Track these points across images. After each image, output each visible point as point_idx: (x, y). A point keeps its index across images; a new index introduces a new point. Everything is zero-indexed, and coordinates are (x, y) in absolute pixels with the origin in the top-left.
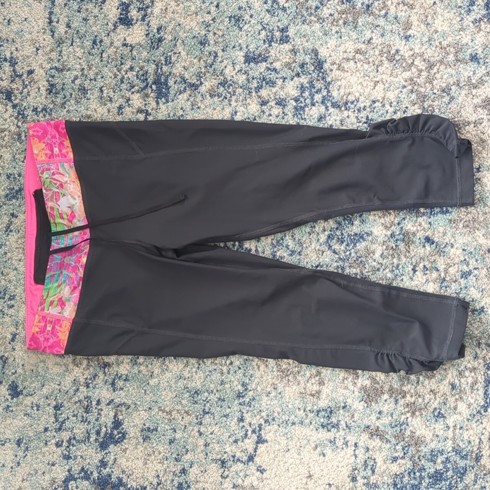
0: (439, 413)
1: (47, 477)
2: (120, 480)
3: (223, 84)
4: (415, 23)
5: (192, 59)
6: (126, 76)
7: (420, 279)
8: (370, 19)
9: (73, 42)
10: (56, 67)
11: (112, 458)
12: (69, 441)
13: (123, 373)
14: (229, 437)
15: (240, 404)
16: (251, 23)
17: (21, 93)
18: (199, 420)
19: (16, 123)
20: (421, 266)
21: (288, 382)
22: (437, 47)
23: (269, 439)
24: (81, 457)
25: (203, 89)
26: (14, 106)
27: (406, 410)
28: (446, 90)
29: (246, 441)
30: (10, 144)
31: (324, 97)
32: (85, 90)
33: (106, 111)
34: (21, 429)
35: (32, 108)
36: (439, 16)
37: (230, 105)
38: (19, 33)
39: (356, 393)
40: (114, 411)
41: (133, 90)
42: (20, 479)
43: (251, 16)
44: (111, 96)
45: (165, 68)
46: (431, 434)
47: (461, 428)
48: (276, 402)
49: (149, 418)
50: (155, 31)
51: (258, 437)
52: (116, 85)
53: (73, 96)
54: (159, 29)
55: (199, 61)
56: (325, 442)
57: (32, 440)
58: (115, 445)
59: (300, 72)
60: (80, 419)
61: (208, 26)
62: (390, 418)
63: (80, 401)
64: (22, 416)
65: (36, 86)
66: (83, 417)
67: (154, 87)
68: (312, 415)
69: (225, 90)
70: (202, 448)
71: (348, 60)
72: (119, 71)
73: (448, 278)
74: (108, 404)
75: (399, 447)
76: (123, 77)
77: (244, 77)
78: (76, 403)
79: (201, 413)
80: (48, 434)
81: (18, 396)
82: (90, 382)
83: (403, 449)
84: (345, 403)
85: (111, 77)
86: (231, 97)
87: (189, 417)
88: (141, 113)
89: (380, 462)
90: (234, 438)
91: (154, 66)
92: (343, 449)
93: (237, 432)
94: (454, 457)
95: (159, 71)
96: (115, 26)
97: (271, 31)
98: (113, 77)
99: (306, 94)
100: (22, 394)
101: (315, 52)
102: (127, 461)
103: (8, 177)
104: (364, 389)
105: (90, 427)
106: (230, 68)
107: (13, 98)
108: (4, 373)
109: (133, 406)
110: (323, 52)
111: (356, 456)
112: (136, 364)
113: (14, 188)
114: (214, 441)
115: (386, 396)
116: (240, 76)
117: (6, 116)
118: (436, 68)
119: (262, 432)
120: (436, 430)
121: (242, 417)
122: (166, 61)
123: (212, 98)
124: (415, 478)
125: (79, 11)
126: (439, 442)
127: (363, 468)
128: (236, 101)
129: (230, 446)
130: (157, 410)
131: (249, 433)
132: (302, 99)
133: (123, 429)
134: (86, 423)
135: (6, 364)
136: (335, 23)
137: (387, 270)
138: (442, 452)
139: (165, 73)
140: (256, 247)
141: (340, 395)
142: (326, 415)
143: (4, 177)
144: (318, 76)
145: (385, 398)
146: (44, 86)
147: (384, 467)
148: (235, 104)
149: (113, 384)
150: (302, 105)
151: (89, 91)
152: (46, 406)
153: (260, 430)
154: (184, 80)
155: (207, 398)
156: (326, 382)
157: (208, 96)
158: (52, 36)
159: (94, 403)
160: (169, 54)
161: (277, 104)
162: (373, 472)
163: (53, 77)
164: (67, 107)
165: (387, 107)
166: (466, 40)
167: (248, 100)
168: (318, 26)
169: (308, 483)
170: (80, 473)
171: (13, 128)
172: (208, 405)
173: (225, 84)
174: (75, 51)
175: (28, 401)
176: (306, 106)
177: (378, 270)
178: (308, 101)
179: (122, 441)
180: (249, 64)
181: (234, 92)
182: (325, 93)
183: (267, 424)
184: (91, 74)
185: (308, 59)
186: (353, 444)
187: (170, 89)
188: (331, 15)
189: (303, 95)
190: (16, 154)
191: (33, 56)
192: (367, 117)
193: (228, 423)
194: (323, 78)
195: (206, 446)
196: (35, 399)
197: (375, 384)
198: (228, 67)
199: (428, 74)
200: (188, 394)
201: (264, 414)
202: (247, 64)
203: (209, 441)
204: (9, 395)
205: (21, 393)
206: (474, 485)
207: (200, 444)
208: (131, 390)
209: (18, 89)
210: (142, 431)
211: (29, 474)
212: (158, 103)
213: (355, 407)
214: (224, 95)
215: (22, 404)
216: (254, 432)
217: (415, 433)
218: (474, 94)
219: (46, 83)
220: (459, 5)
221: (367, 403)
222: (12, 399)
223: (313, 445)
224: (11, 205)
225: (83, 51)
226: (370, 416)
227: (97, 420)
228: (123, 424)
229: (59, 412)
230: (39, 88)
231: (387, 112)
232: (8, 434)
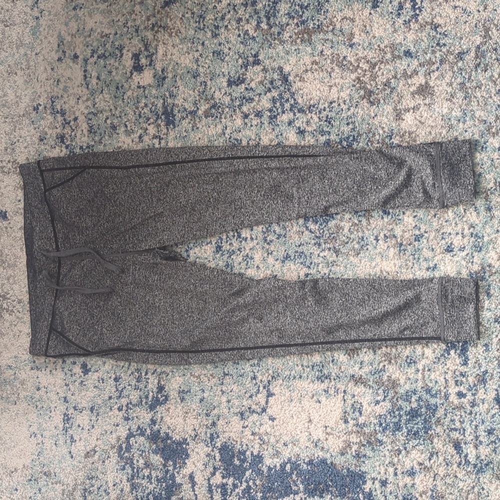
0: (411, 360)
1: (114, 436)
2: (167, 434)
3: (214, 106)
4: (357, 33)
5: (189, 91)
6: (143, 112)
7: (382, 247)
8: (321, 36)
9: (102, 91)
10: (92, 112)
11: (159, 416)
12: (127, 406)
14: (245, 393)
15: (251, 366)
16: (231, 54)
17: (70, 136)
18: (221, 381)
20: (382, 235)
22: (376, 49)
23: (276, 392)
24: (137, 417)
25: (200, 112)
26: (67, 147)
27: (383, 359)
28: (387, 84)
29: (259, 395)
31: (291, 105)
32: (114, 127)
33: (130, 141)
34: (92, 399)
35: (79, 147)
36: (375, 24)
37: (221, 122)
38: (65, 89)
40: (157, 378)
41: (149, 122)
42: (95, 439)
43: (230, 49)
44: (133, 129)
45: (169, 101)
46: (404, 377)
47: (429, 370)
49: (184, 382)
50: (160, 73)
51: (267, 391)
52: (136, 120)
53: (107, 133)
54: (163, 70)
55: (194, 91)
56: (320, 391)
57: (101, 407)
58: (161, 406)
59: (271, 88)
60: (134, 387)
61: (197, 61)
62: (371, 367)
63: (132, 373)
64: (93, 388)
65: (80, 129)
66: (136, 385)
67: (163, 117)
68: (308, 369)
69: (216, 111)
70: (226, 404)
71: (307, 71)
72: (136, 109)
73: (404, 243)
74: (153, 373)
75: (381, 391)
76: (141, 113)
77: (229, 98)
78: (130, 375)
79: (222, 375)
80: (112, 401)
81: (88, 373)
83: (384, 393)
84: (333, 357)
86: (221, 116)
87: (213, 379)
88: (155, 139)
89: (365, 406)
90: (249, 394)
91: (161, 100)
92: (334, 396)
93: (251, 389)
94: (425, 396)
95: (166, 104)
96: (132, 74)
97: (246, 58)
98: (133, 114)
99: (278, 104)
100: (91, 371)
101: (281, 69)
102: (171, 419)
105: (141, 393)
106: (217, 92)
107: (65, 141)
109: (171, 374)
110: (287, 69)
111: (345, 400)
114: (234, 397)
115: (365, 349)
116: (226, 98)
118: (377, 67)
119: (271, 387)
120: (409, 374)
121: (255, 376)
122: (170, 96)
123: (207, 118)
124: (395, 417)
125: (105, 67)
126: (412, 384)
127: (352, 410)
128: (225, 118)
129: (246, 400)
130: (189, 376)
131: (261, 388)
132: (274, 109)
133: (165, 392)
134: (138, 391)
136: (294, 43)
137: (355, 242)
138: (415, 392)
139: (170, 104)
140: (251, 235)
142: (320, 369)
144: (285, 88)
145: (365, 351)
146: (86, 128)
147: (370, 409)
148: (225, 121)
150: (276, 114)
151: (117, 128)
152: (108, 379)
153: (269, 385)
154: (185, 110)
157: (203, 117)
158: (87, 88)
159: (143, 374)
160: (171, 89)
161: (255, 116)
162: (361, 413)
164: (103, 142)
165: (342, 106)
166: (399, 39)
167: (234, 116)
168: (281, 47)
169: (310, 427)
170: (137, 431)
174: (104, 98)
175: (95, 376)
176: (278, 114)
177: (347, 243)
178: (280, 110)
179: (166, 403)
181: (223, 111)
182: (292, 102)
183: (274, 380)
184: (117, 113)
185: (276, 76)
186: (343, 391)
187: (176, 117)
188: (290, 37)
189: (276, 105)
191: (76, 106)
192: (328, 116)
193: (244, 382)
194: (289, 90)
195: (228, 402)
196: (100, 374)
199: (371, 74)
201: (270, 372)
202: (230, 88)
203: (230, 398)
204: (82, 372)
205: (89, 370)
206: (445, 418)
207: (223, 401)
209: (68, 133)
210: (179, 393)
211: (102, 434)
212: (168, 130)
213: (341, 360)
214: (216, 115)
215: (91, 378)
216: (264, 388)
217: (391, 377)
218: (410, 83)
219: (87, 126)
220: (390, 11)
221: (350, 355)
222: (84, 375)
223: (310, 395)
225: (110, 96)
226: (354, 367)
227: (146, 387)
228: (165, 388)
229: (118, 383)
230: (82, 131)
231: (342, 110)
232: (84, 404)
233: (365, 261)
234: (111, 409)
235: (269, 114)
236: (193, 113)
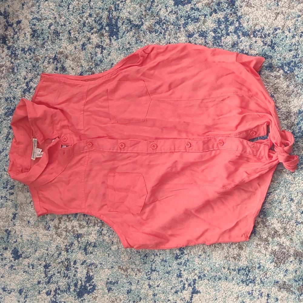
5: (135, 5)
6: (87, 21)
10: (36, 17)
12: (55, 291)
13: (92, 241)
14: (171, 289)
15: (178, 264)
17: (13, 38)
18: (149, 276)
19: (10, 60)
21: (215, 248)
23: (201, 291)
24: (64, 302)
25: (144, 27)
26: (9, 48)
29: (184, 292)
30: (7, 76)
31: (236, 28)
32: (57, 33)
33: (73, 47)
34: (21, 282)
35: (21, 49)
37: (165, 38)
39: (268, 256)
40: (86, 269)
41: (92, 31)
44: (76, 37)
45: (114, 13)
48: (206, 262)
49: (112, 274)
51: (193, 289)
52: (80, 28)
53: (50, 38)
55: (140, 6)
56: (245, 293)
57: (30, 290)
58: (88, 294)
59: (217, 9)
60: (63, 275)
62: (295, 274)
63: (62, 262)
64: (22, 272)
65: (23, 32)
66: (64, 273)
67: (107, 28)
68: (235, 273)
69: (160, 27)
70: (152, 297)
72: (81, 18)
74: (82, 264)
76: (85, 22)
77: (174, 16)
78: (59, 263)
79: (150, 271)
80: (40, 286)
81: (19, 259)
82: (69, 248)
84: (259, 264)
85: (76, 23)
86: (165, 32)
87: (140, 274)
88: (98, 48)
90: (174, 290)
91: (107, 12)
92: (258, 298)
93: (177, 285)
95: (111, 16)
98: (77, 22)
99: (223, 26)
100: (21, 257)
103: (6, 100)
104: (274, 253)
105: (70, 281)
106: (163, 10)
107: (7, 42)
108: (8, 242)
109: (99, 266)
112: (101, 234)
113: (10, 108)
114: (160, 292)
115: (292, 258)
116: (171, 16)
117: (3, 55)
119: (196, 285)
121: (180, 274)
122: (116, 8)
123: (150, 34)
128: (169, 35)
129: (172, 296)
130: (117, 268)
131: (186, 286)
132: (219, 30)
133: (93, 282)
134: (67, 278)
135: (10, 236)
139: (115, 17)
141: (255, 257)
142: (246, 273)
143: (3, 100)
144: (231, 12)
145: (291, 260)
146: (29, 32)
148: (169, 37)
149: (85, 249)
150: (220, 35)
151: (60, 34)
152: (38, 265)
153: (194, 284)
154: (130, 21)
155: (153, 260)
156: (244, 247)
157: (148, 32)
159: (72, 263)
160: (118, 2)
161: (199, 36)
163: (35, 25)
164: (46, 46)
165: (287, 33)
167: (178, 34)
171: (8, 64)
172: (154, 265)
173: (160, 23)
174: (49, 5)
175: (26, 262)
176: (222, 35)
178: (224, 32)
179: (93, 291)
180: (178, 6)
181: (167, 28)
182: (237, 25)
183: (200, 279)
184: (62, 22)
186: (266, 294)
187: (120, 29)
189: (220, 27)
190: (11, 83)
191: (20, 10)
192: (272, 41)
193: (170, 278)
194: (235, 13)
195: (154, 296)
196: (30, 261)
197: (283, 249)
198: (162, 9)
200: (139, 257)
201: (197, 272)
202: (176, 6)
203: (156, 292)
204: (13, 257)
205: (20, 256)
207: (150, 294)
208: (98, 253)
209: (10, 35)
210: (107, 284)
212: (110, 40)
213: (267, 266)
214: (160, 31)
215: (22, 264)
216: (189, 285)
219: (30, 30)
221: (276, 263)
222: (15, 260)
223: (235, 296)
224: (9, 120)
225: (55, 5)
226: (279, 274)
227: (75, 276)
228: (93, 279)
229: (47, 270)
230: (25, 34)
231: (287, 37)
232: (13, 286)
233: (299, 179)
234: (39, 293)
235: (214, 35)
236: (138, 27)
